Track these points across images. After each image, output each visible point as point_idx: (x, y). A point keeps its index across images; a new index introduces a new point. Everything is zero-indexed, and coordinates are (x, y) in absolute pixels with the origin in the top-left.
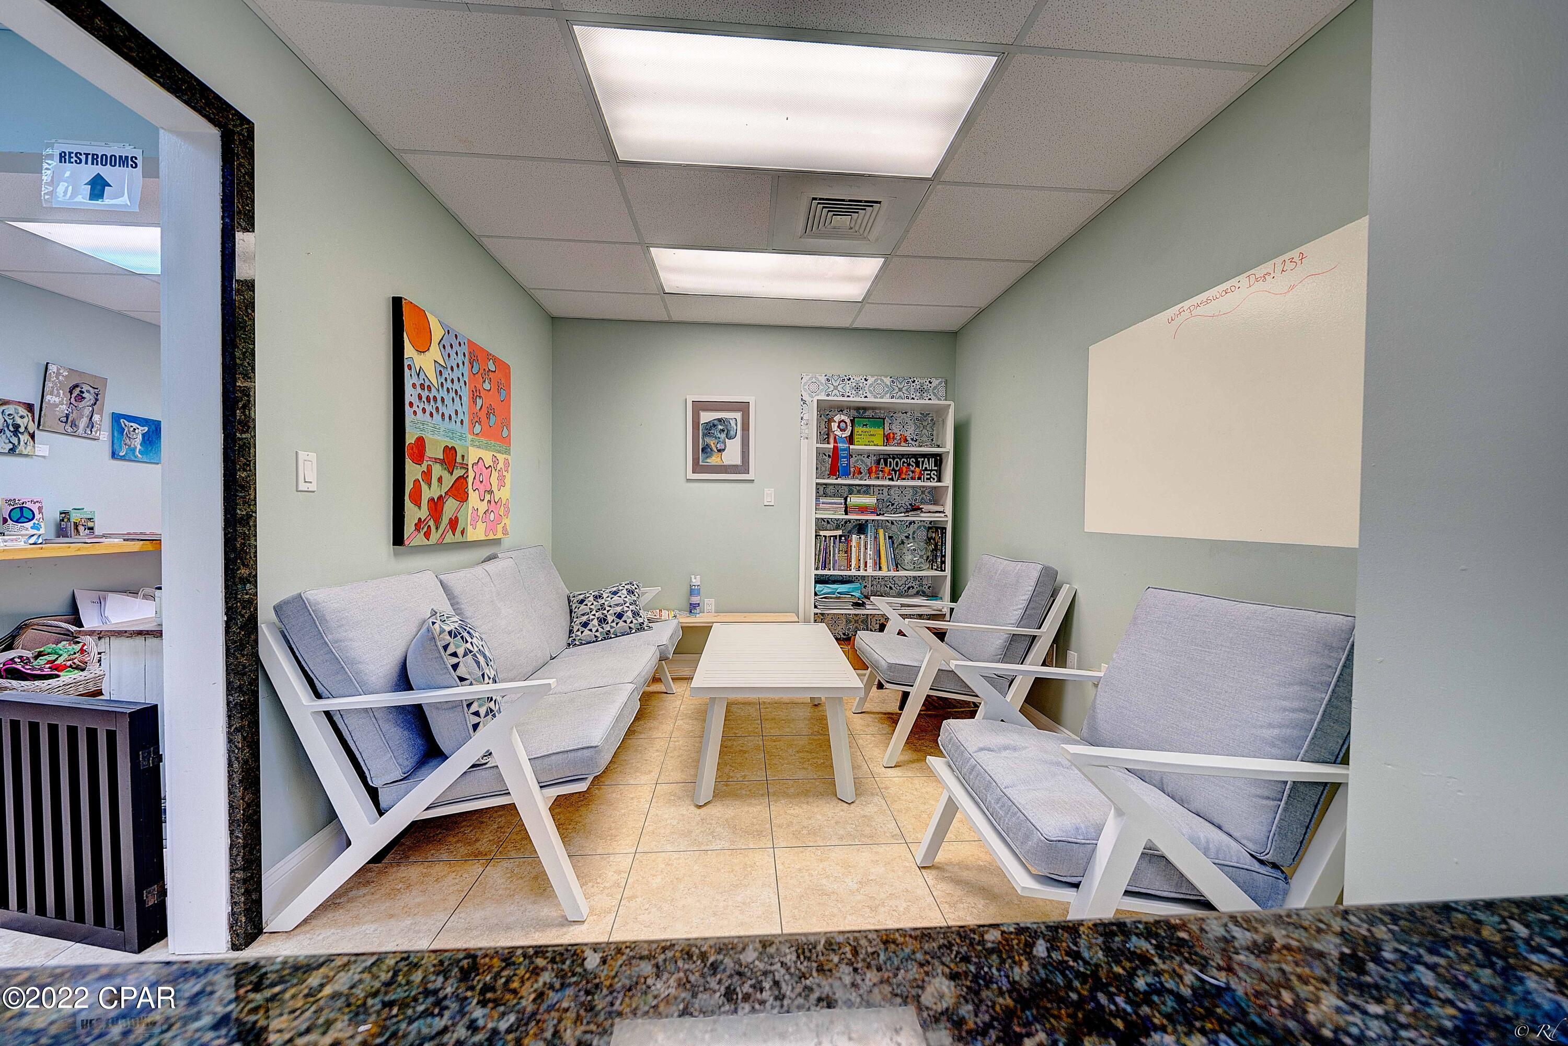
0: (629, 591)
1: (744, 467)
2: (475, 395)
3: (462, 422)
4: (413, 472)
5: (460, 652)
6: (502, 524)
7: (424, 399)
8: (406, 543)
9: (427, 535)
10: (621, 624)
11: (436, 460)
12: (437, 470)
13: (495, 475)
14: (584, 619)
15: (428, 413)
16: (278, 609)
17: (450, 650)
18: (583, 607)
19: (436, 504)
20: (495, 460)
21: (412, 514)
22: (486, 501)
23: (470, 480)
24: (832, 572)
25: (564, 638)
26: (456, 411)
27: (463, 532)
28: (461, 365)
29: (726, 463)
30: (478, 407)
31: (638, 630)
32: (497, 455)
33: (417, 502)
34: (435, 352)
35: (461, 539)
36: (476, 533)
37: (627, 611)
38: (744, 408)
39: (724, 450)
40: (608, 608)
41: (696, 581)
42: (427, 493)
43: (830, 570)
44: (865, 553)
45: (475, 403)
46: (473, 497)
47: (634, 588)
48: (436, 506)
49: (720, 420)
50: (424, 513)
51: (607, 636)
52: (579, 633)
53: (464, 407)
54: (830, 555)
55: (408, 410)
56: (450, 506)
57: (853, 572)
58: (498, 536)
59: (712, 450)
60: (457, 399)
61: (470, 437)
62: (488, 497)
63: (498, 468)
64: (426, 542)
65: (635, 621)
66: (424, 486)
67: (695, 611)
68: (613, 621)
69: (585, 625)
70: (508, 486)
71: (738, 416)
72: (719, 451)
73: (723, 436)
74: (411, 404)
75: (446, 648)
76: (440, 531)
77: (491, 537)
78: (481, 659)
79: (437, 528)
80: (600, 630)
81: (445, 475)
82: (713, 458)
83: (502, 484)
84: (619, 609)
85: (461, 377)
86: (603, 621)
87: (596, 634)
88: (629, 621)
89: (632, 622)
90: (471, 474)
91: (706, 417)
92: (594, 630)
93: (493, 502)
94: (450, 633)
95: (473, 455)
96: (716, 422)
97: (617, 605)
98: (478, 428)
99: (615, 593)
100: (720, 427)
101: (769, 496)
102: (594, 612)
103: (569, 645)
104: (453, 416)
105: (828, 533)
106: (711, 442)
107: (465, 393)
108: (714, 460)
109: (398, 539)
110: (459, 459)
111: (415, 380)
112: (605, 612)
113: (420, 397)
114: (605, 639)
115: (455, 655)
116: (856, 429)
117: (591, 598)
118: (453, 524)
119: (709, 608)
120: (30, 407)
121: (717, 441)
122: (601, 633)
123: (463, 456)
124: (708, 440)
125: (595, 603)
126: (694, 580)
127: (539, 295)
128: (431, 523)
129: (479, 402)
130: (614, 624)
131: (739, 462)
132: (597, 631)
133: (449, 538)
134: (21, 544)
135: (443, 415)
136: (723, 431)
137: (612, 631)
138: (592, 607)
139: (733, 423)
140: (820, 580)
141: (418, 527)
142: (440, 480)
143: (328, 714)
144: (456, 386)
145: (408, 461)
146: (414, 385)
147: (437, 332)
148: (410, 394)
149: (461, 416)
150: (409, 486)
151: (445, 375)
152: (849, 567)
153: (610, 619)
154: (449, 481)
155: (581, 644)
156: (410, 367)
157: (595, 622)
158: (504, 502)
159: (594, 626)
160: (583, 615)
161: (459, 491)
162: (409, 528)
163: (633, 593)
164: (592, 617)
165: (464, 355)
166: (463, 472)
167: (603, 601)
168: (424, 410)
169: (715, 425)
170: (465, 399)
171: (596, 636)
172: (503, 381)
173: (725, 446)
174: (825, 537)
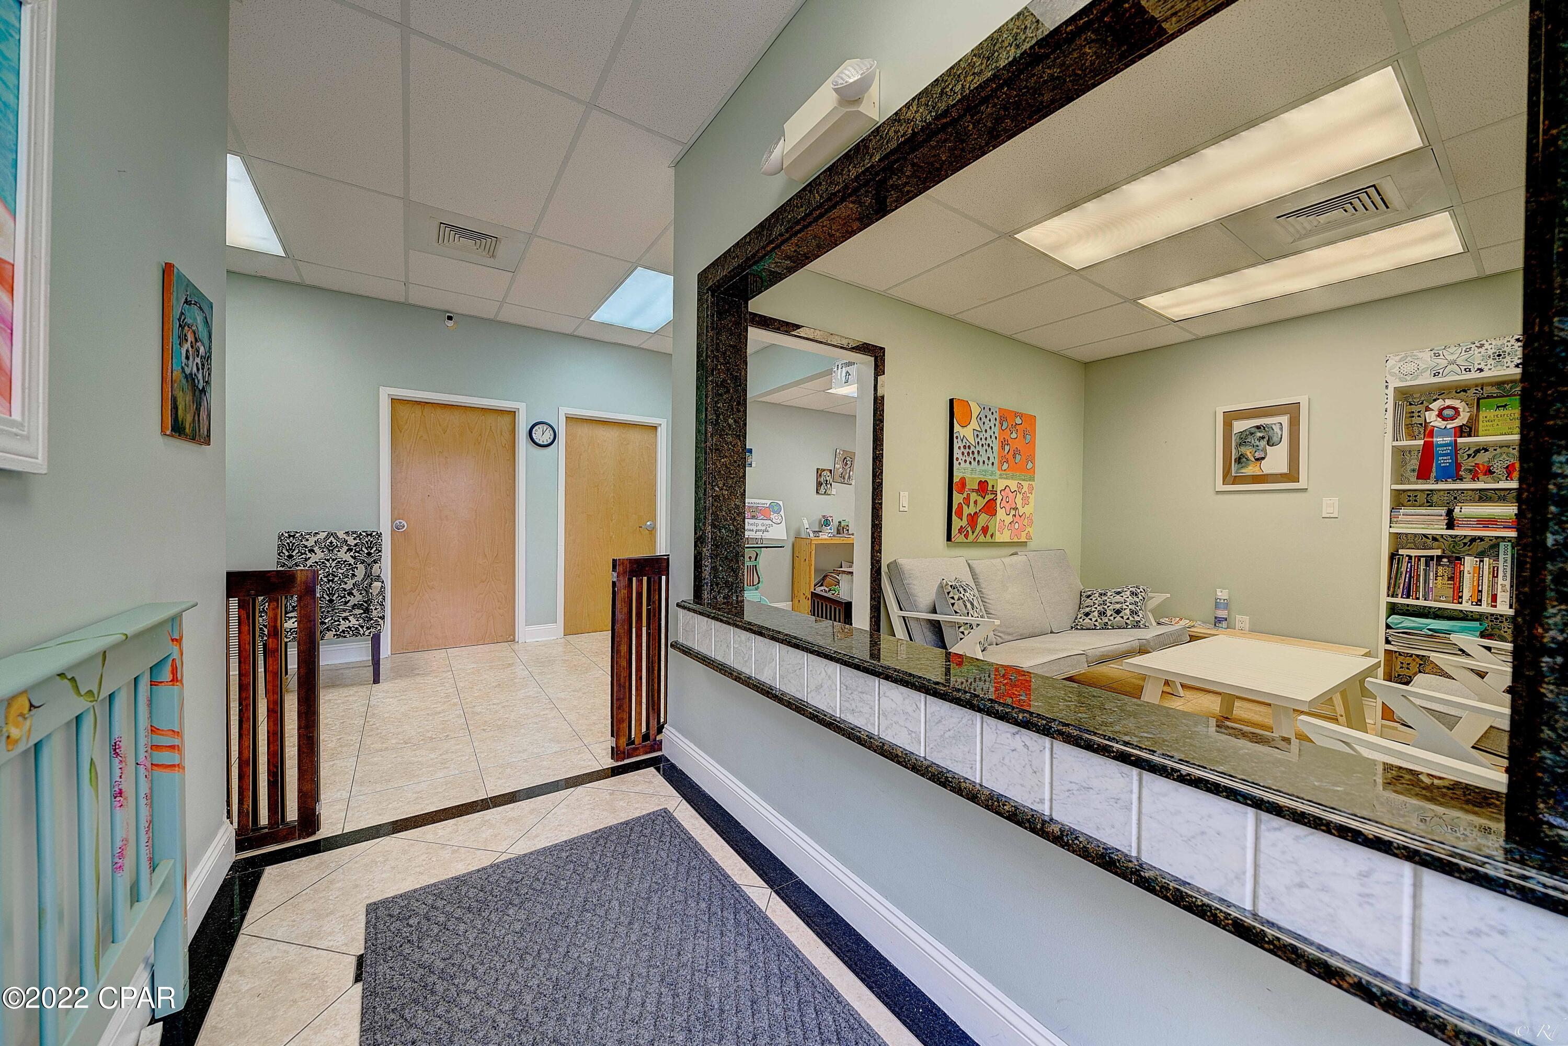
0: (1133, 593)
1: (1292, 475)
2: (1003, 444)
3: (993, 464)
4: (958, 498)
5: (956, 597)
6: (1026, 532)
7: (966, 454)
8: (953, 540)
9: (966, 536)
10: (1118, 618)
11: (973, 490)
12: (974, 496)
13: (1019, 496)
14: (1088, 610)
15: (968, 462)
16: (888, 566)
17: (950, 596)
18: (1088, 600)
19: (973, 517)
20: (1020, 486)
21: (957, 523)
22: (1011, 515)
23: (998, 502)
24: (1421, 602)
25: (1070, 623)
26: (989, 457)
27: (992, 536)
28: (993, 427)
29: (1266, 472)
30: (1006, 451)
31: (1134, 627)
32: (1023, 483)
33: (960, 517)
34: (974, 424)
35: (990, 540)
36: (1003, 536)
37: (1125, 609)
38: (1293, 411)
39: (1263, 458)
40: (1108, 604)
41: (1222, 594)
42: (966, 511)
43: (1418, 599)
44: (1493, 585)
45: (1003, 449)
46: (1001, 513)
47: (1139, 591)
48: (973, 519)
49: (1258, 427)
50: (964, 523)
51: (1105, 627)
52: (1081, 620)
53: (995, 456)
54: (1418, 580)
55: (955, 463)
56: (983, 519)
57: (1466, 606)
58: (1024, 540)
59: (1247, 459)
60: (989, 450)
61: (998, 473)
62: (1013, 512)
63: (1023, 491)
64: (966, 541)
65: (1131, 618)
66: (965, 507)
67: (1220, 625)
68: (1111, 615)
69: (1087, 614)
70: (1032, 504)
71: (1284, 420)
72: (1257, 460)
73: (1263, 443)
74: (957, 459)
75: (948, 593)
76: (975, 534)
77: (1016, 540)
78: (969, 605)
79: (973, 532)
80: (1099, 620)
81: (980, 499)
82: (1250, 468)
83: (1026, 502)
84: (1118, 606)
85: (992, 434)
86: (1102, 614)
87: (1096, 623)
88: (1125, 617)
89: (1128, 619)
90: (999, 497)
91: (1239, 426)
92: (1094, 619)
93: (1017, 515)
94: (951, 586)
95: (1001, 485)
96: (1253, 430)
97: (1117, 603)
98: (1005, 466)
99: (1118, 593)
100: (1259, 435)
101: (1330, 505)
102: (1096, 606)
103: (1072, 628)
104: (986, 461)
105: (1414, 553)
106: (1247, 451)
107: (996, 445)
108: (1251, 470)
109: (949, 538)
110: (990, 488)
111: (960, 444)
112: (1106, 607)
113: (963, 453)
114: (1103, 628)
115: (953, 598)
116: (1482, 414)
117: (1097, 595)
118: (985, 530)
119: (1240, 625)
120: (831, 471)
121: (1254, 450)
122: (1100, 623)
123: (993, 486)
124: (1243, 449)
125: (1099, 599)
126: (1219, 594)
127: (1068, 353)
128: (969, 529)
129: (1007, 448)
130: (1112, 618)
131: (1285, 470)
132: (1096, 621)
133: (982, 539)
134: (826, 537)
135: (978, 461)
136: (1263, 438)
137: (1109, 623)
138: (1096, 602)
139: (1276, 429)
140: (1393, 609)
141: (960, 531)
142: (976, 502)
143: (904, 617)
144: (989, 441)
145: (954, 492)
146: (959, 448)
147: (975, 410)
148: (957, 453)
149: (992, 460)
150: (955, 507)
151: (981, 435)
152: (1459, 599)
153: (1109, 613)
154: (982, 502)
155: (1082, 629)
156: (957, 438)
157: (1096, 614)
158: (1028, 516)
159: (1094, 617)
160: (1087, 607)
161: (990, 509)
162: (954, 531)
163: (1136, 595)
164: (1094, 609)
165: (996, 419)
166: (992, 496)
167: (1106, 598)
168: (965, 461)
169: (1252, 434)
170: (996, 448)
171: (1095, 625)
172: (1028, 429)
173: (1266, 454)
174: (1410, 557)
